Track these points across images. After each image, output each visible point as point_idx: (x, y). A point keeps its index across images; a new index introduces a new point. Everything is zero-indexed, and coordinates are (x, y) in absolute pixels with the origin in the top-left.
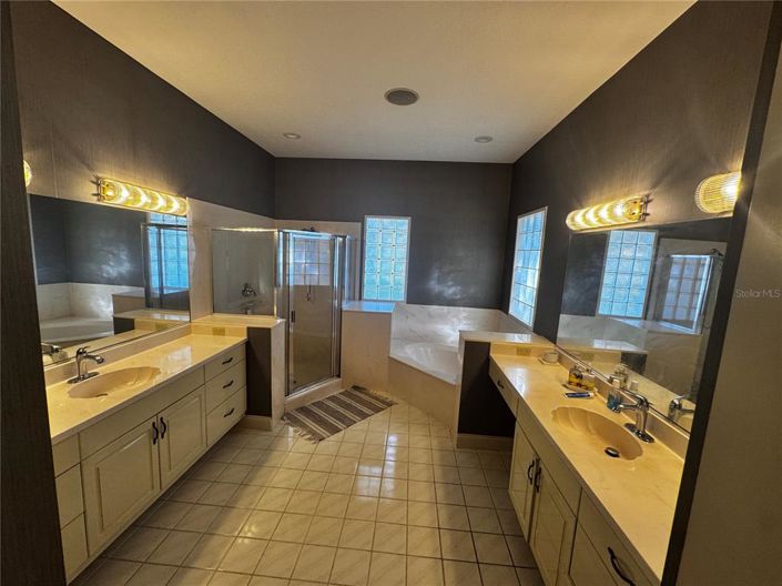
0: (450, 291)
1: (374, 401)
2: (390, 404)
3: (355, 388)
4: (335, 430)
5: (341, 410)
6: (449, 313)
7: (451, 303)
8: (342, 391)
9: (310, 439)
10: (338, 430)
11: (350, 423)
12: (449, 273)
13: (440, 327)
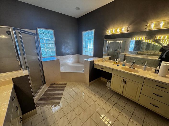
0: (68, 51)
1: (61, 85)
2: (66, 84)
3: (52, 84)
4: (60, 99)
5: (55, 92)
6: (68, 57)
7: (68, 54)
8: (48, 87)
9: (55, 106)
10: (61, 98)
11: (62, 94)
12: (66, 47)
13: (66, 61)
